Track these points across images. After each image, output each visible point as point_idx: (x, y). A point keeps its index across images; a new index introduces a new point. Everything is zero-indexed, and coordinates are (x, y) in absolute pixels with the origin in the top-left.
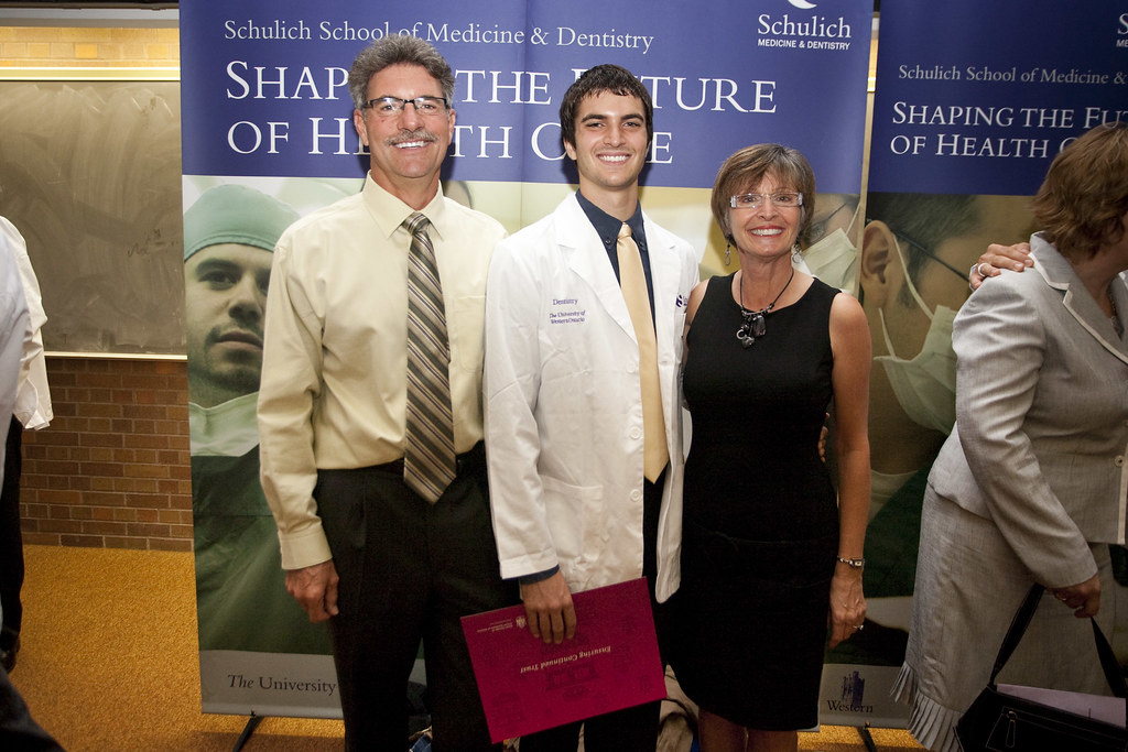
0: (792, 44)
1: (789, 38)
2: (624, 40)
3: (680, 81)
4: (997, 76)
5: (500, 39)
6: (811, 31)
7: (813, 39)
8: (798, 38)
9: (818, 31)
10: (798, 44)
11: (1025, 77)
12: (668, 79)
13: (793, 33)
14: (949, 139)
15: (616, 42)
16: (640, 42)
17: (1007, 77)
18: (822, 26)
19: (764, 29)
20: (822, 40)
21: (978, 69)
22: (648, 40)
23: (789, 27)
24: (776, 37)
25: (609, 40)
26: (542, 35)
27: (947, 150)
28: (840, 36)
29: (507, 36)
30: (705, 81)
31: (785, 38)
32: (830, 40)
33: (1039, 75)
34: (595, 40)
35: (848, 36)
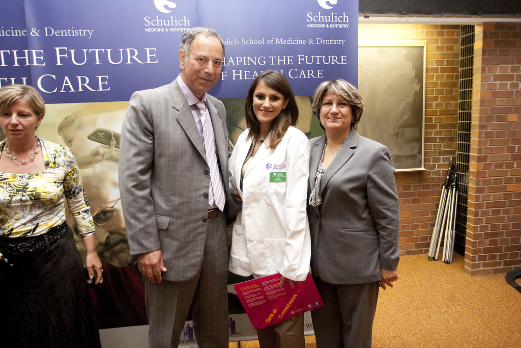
0: (162, 30)
1: (160, 27)
2: (79, 32)
3: (109, 50)
4: (256, 42)
5: (15, 34)
6: (170, 24)
7: (172, 27)
8: (165, 27)
9: (174, 23)
10: (165, 30)
11: (269, 42)
12: (103, 50)
13: (162, 25)
14: (237, 72)
15: (75, 33)
16: (87, 33)
17: (260, 42)
18: (176, 21)
19: (148, 24)
20: (176, 27)
21: (247, 39)
22: (91, 32)
23: (160, 22)
24: (154, 27)
25: (71, 33)
26: (36, 31)
27: (238, 77)
28: (185, 25)
29: (18, 32)
30: (121, 50)
31: (158, 27)
32: (180, 27)
33: (275, 41)
34: (64, 33)
35: (189, 25)
